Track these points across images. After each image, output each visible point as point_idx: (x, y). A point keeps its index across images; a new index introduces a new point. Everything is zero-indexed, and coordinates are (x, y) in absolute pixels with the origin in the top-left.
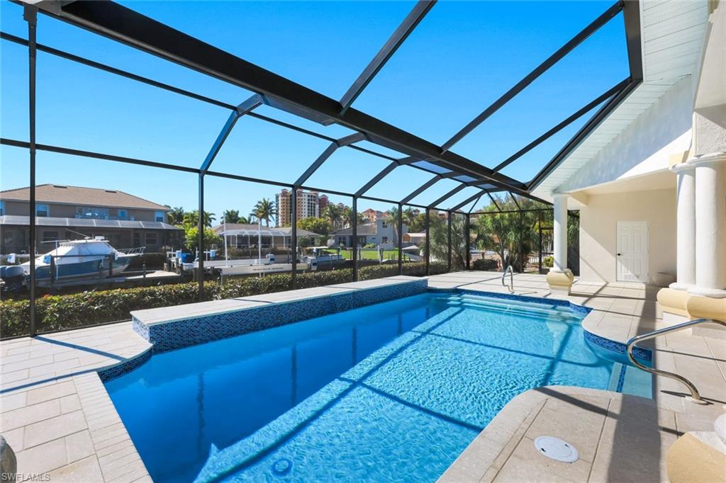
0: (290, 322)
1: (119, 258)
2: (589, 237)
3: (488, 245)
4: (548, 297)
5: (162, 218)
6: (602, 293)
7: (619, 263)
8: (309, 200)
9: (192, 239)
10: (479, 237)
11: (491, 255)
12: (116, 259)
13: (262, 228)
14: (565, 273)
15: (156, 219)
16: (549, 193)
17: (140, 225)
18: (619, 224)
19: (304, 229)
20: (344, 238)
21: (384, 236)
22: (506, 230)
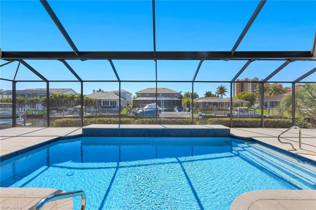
0: (128, 136)
8: (252, 85)
15: (175, 97)
20: (266, 103)
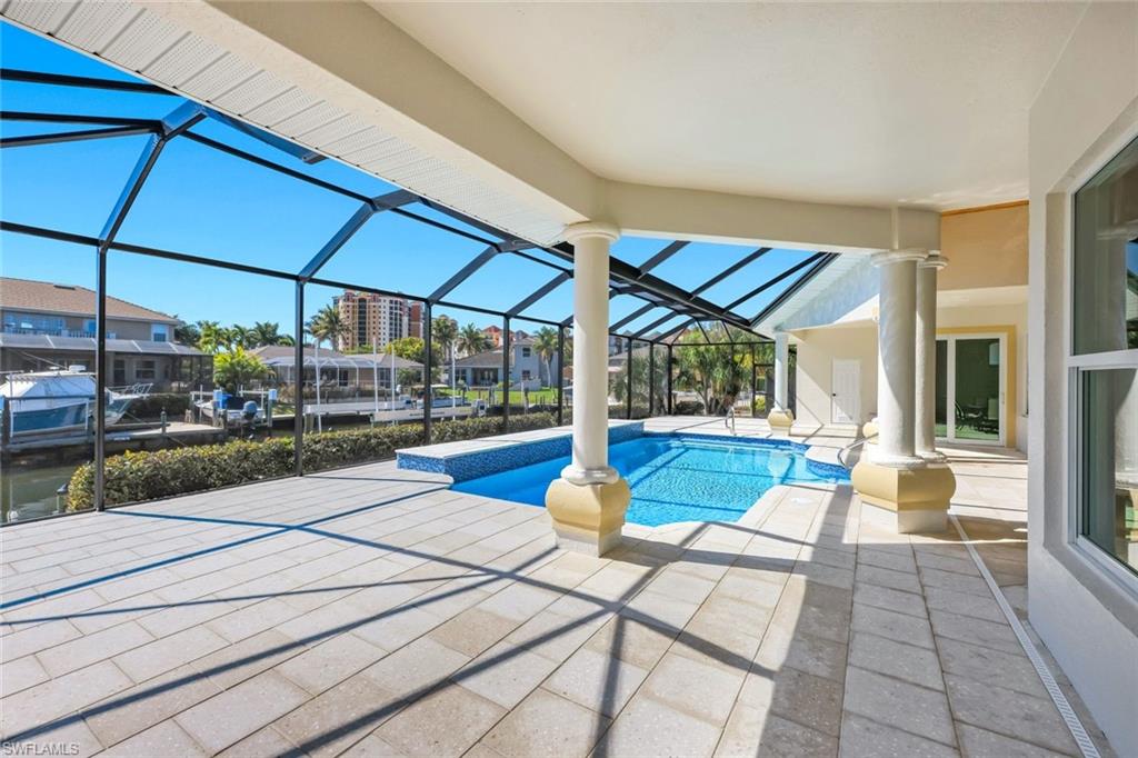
1: (115, 401)
2: (806, 377)
3: (689, 383)
4: (771, 438)
5: (164, 335)
6: (819, 433)
7: (834, 404)
8: (391, 308)
9: (223, 371)
10: (682, 374)
11: (693, 397)
12: (111, 402)
13: (324, 352)
14: (786, 413)
15: (152, 336)
16: (771, 330)
17: (133, 346)
18: (836, 363)
19: (401, 356)
20: (464, 372)
21: (526, 369)
22: (712, 365)
